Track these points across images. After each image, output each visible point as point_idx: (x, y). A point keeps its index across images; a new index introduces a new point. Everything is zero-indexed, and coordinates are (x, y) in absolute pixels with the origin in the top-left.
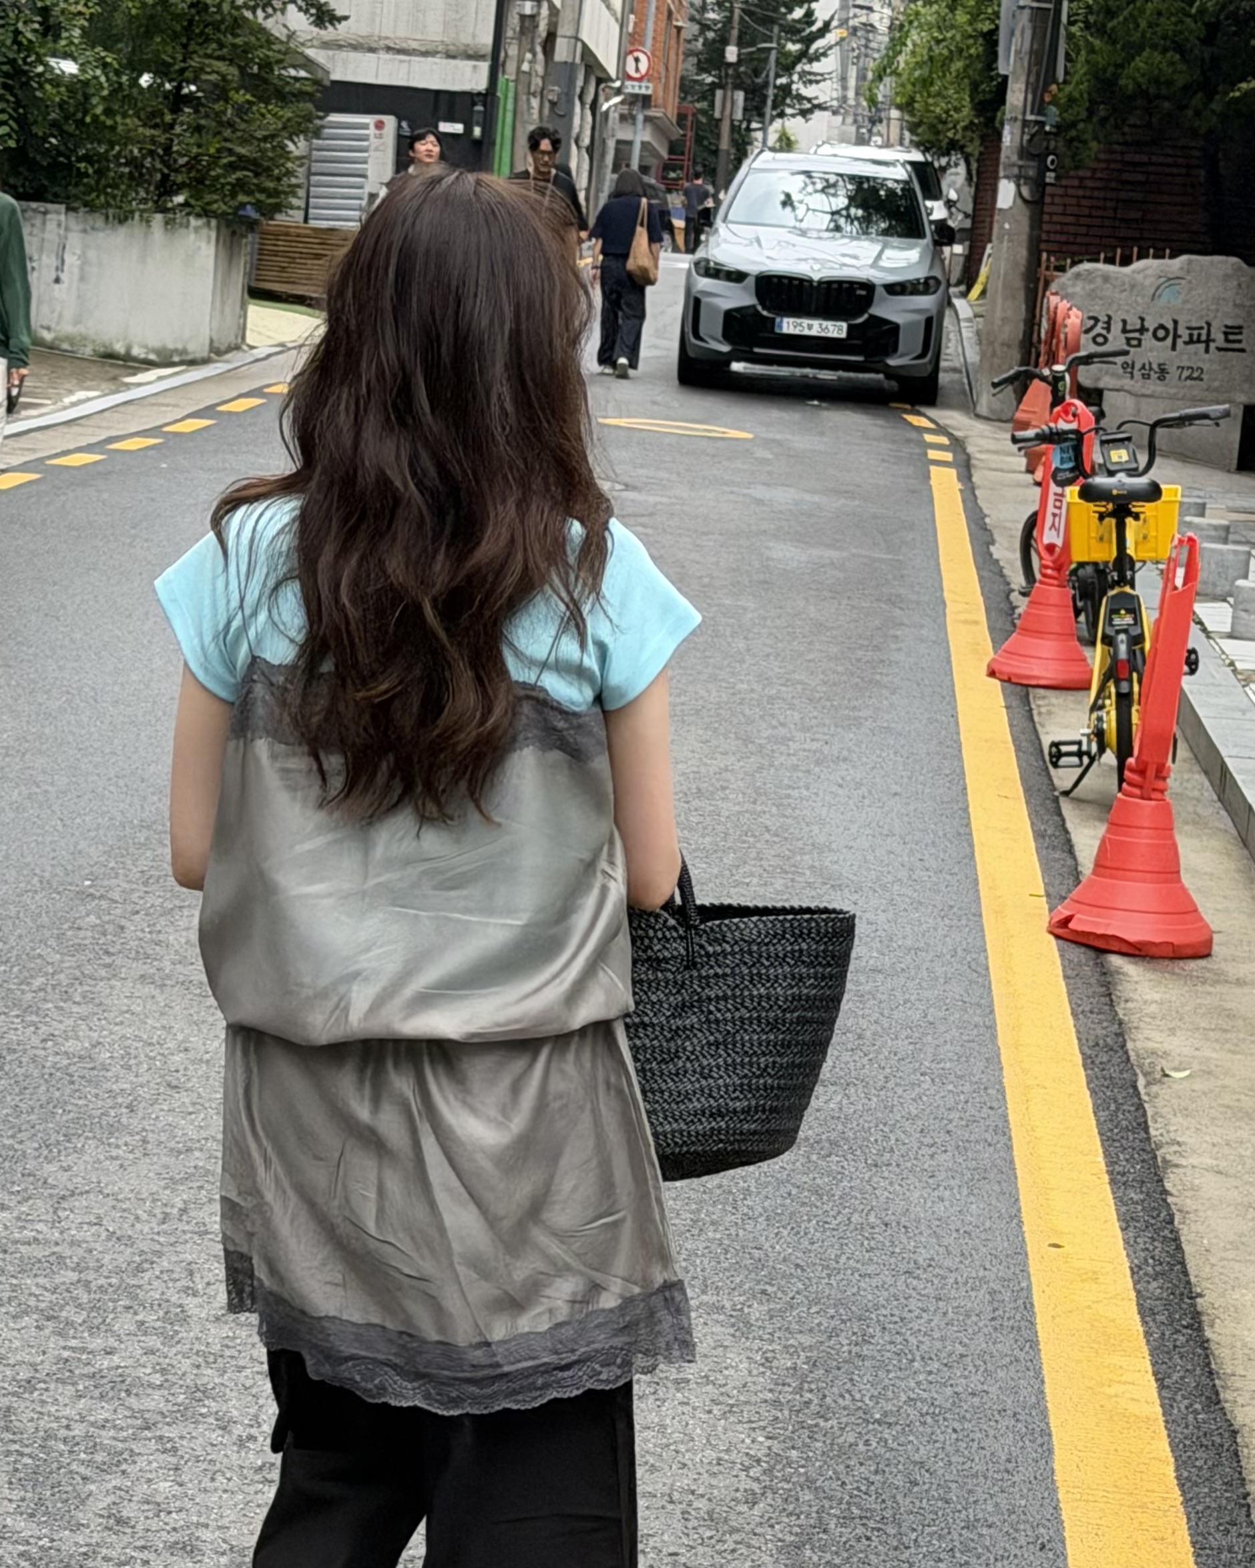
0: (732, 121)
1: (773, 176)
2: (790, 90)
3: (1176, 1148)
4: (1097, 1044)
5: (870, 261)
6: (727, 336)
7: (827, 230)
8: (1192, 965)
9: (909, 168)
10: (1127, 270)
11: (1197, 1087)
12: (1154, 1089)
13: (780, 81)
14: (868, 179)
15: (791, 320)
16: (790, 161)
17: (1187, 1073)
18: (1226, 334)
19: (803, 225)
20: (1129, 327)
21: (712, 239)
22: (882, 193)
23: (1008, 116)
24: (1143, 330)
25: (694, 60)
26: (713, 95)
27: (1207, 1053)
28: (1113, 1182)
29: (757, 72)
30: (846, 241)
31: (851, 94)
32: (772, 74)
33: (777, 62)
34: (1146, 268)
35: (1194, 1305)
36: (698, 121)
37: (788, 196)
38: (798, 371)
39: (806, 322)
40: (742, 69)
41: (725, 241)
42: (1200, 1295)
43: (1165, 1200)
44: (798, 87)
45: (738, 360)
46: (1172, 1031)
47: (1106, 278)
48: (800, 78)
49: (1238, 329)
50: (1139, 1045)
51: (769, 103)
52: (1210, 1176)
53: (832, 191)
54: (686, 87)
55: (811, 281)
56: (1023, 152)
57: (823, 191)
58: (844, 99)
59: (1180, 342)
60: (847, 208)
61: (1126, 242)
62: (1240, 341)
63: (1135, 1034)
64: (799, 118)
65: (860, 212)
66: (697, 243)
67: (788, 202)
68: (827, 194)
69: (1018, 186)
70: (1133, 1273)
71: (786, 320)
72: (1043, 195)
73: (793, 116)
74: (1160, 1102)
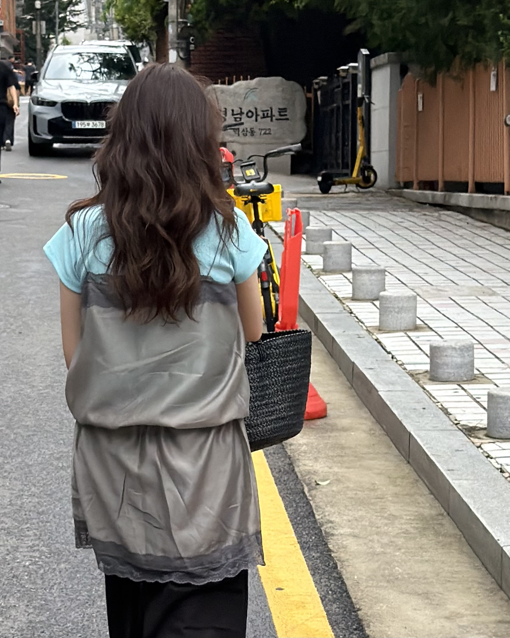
0: (41, 35)
1: (64, 57)
2: (66, 19)
3: (330, 525)
4: (280, 471)
5: (113, 92)
6: (50, 132)
7: (92, 79)
8: (319, 422)
9: (127, 48)
10: (232, 87)
11: (334, 488)
12: (314, 492)
13: (61, 16)
14: (108, 54)
15: (80, 122)
16: (71, 49)
17: (328, 482)
18: (279, 112)
19: (80, 78)
20: (235, 113)
21: (39, 88)
22: (115, 60)
23: (170, 20)
24: (241, 113)
25: (20, 9)
26: (31, 24)
27: (336, 469)
28: (302, 548)
29: (50, 12)
30: (101, 83)
31: (93, 19)
32: (57, 13)
33: (59, 7)
34: (240, 85)
35: (357, 616)
36: (26, 36)
37: (72, 65)
38: (84, 145)
39: (86, 122)
40: (43, 11)
41: (45, 88)
42: (359, 610)
43: (330, 555)
44: (70, 18)
45: (57, 142)
46: (316, 459)
47: (223, 92)
48: (70, 13)
49: (285, 110)
50: (302, 468)
51: (57, 26)
52: (351, 539)
53: (92, 61)
54: (19, 22)
55: (87, 103)
56: (179, 36)
57: (88, 61)
58: (90, 22)
59: (259, 118)
60: (100, 68)
61: (230, 75)
62: (286, 115)
63: (298, 463)
64: (71, 31)
65: (106, 70)
66: (32, 90)
67: (72, 68)
68: (90, 63)
69: (178, 53)
70: (322, 601)
71: (77, 122)
72: (190, 55)
73: (68, 30)
74: (317, 500)
